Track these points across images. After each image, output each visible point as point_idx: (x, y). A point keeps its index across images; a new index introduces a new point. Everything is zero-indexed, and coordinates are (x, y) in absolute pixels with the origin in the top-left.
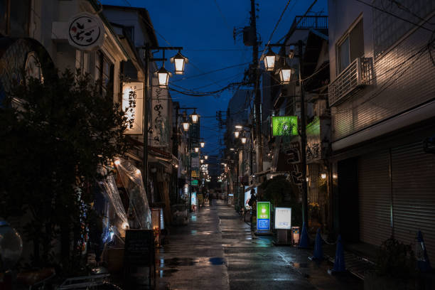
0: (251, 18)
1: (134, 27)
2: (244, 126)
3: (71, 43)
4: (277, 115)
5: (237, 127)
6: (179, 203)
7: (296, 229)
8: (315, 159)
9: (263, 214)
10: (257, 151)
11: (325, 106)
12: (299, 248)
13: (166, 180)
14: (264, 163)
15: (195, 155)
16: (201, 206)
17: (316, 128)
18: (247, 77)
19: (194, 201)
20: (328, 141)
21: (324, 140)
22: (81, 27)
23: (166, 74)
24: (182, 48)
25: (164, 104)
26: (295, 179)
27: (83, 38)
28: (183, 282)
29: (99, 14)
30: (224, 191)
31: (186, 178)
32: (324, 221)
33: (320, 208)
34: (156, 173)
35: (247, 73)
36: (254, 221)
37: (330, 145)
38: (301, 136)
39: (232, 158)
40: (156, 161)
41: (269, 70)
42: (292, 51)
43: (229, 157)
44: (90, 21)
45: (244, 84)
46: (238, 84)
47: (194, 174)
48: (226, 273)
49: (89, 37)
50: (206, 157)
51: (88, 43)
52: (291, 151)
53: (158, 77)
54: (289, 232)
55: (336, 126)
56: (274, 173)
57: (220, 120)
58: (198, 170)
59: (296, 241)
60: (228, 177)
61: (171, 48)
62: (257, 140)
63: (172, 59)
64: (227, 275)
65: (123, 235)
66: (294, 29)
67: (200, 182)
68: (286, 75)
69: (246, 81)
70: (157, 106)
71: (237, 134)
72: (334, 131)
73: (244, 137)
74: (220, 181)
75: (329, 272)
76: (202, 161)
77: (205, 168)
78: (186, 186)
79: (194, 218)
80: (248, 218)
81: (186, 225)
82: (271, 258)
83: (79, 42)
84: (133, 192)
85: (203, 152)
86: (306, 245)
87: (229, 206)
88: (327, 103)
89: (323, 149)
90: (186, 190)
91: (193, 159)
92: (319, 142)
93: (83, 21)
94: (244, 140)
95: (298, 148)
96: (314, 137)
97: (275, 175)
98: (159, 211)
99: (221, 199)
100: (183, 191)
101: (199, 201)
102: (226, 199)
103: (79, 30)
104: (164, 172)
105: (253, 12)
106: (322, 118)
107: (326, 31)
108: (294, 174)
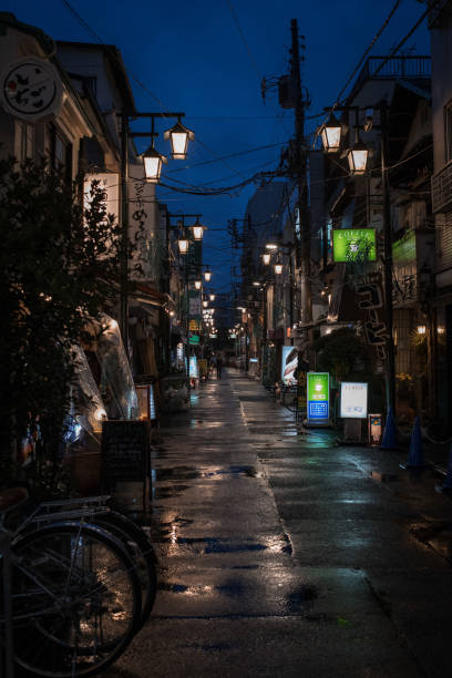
0: (291, 62)
1: (95, 78)
2: (280, 244)
3: (8, 109)
4: (337, 227)
5: (268, 247)
6: (173, 374)
7: (376, 418)
8: (407, 302)
9: (318, 393)
10: (303, 286)
11: (424, 212)
12: (381, 449)
13: (151, 335)
14: (314, 307)
15: (196, 293)
16: (204, 378)
17: (408, 248)
18: (286, 163)
19: (193, 371)
20: (428, 271)
21: (423, 270)
22: (25, 82)
23: (157, 159)
24: (183, 115)
25: (150, 208)
26: (371, 335)
27: (26, 101)
28: (201, 507)
29: (50, 59)
30: (241, 353)
31: (182, 332)
32: (419, 404)
33: (413, 382)
34: (135, 325)
35: (284, 156)
36: (301, 405)
37: (433, 279)
38: (384, 262)
39: (255, 299)
40: (137, 305)
41: (330, 150)
42: (370, 118)
43: (250, 297)
44: (38, 71)
45: (280, 174)
46: (269, 173)
47: (193, 326)
48: (269, 490)
49: (37, 99)
50: (212, 298)
51: (37, 109)
52: (367, 289)
53: (143, 164)
54: (365, 423)
55: (443, 245)
56: (333, 324)
57: (235, 234)
58: (199, 318)
59: (376, 438)
60: (246, 330)
61: (167, 115)
62: (303, 268)
63: (168, 133)
64: (272, 495)
65: (98, 430)
66: (364, 79)
67: (201, 340)
68: (359, 159)
69: (284, 170)
70: (137, 213)
71: (267, 259)
72: (440, 255)
73: (279, 263)
74: (233, 336)
75: (437, 489)
76: (205, 304)
77: (208, 315)
78: (180, 345)
79: (194, 399)
80: (289, 400)
81: (186, 411)
82: (338, 466)
83: (21, 107)
84: (107, 358)
85: (207, 288)
86: (393, 444)
87: (251, 379)
88: (429, 208)
89: (421, 284)
90: (180, 352)
91: (192, 301)
92: (414, 271)
93: (26, 72)
94: (278, 269)
95: (379, 282)
96: (406, 264)
97: (335, 328)
98: (148, 388)
99: (236, 367)
100: (176, 353)
101: (201, 371)
102: (245, 367)
103: (20, 87)
104: (147, 323)
105: (294, 50)
106: (418, 232)
107: (425, 84)
108: (369, 326)
